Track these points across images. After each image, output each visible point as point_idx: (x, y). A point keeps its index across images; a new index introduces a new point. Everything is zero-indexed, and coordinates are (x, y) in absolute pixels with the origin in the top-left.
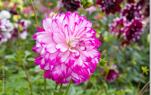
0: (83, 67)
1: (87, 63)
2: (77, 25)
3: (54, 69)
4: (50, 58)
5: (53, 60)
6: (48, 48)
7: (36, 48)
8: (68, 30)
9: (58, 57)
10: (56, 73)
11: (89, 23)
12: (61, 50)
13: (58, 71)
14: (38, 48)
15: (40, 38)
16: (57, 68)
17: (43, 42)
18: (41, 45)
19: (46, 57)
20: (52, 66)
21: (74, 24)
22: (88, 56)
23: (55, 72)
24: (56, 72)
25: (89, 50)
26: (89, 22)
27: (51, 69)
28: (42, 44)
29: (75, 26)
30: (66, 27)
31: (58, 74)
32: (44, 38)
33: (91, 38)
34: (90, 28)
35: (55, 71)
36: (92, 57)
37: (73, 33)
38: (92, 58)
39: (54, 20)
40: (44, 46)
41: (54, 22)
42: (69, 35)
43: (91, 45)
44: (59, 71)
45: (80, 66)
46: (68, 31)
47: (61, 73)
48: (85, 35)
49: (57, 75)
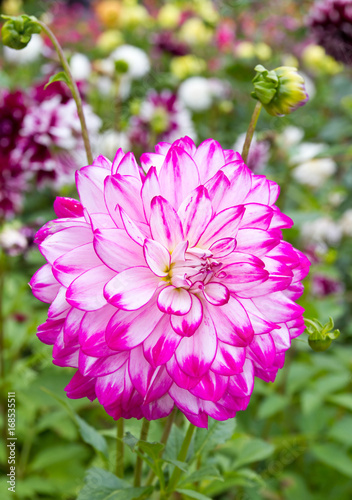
0: (216, 366)
1: (235, 352)
2: (207, 197)
3: (103, 368)
4: (85, 326)
5: (96, 336)
6: (78, 286)
7: (34, 284)
8: (163, 217)
9: (113, 324)
10: (109, 384)
11: (261, 187)
12: (123, 301)
13: (117, 377)
14: (42, 285)
15: (56, 248)
16: (114, 364)
17: (63, 262)
18: (55, 273)
19: (70, 322)
20: (91, 361)
21: (196, 195)
22: (241, 323)
23: (107, 379)
24: (112, 378)
25: (251, 295)
26: (264, 183)
27: (86, 369)
28: (59, 269)
29: (198, 201)
30: (157, 207)
31: (116, 389)
32: (70, 246)
33: (265, 250)
34: (264, 208)
35: (105, 375)
36: (258, 326)
37: (189, 227)
38: (256, 331)
39: (109, 180)
40: (67, 279)
41: (110, 184)
42: (168, 236)
43: (257, 278)
44: (122, 377)
45: (202, 362)
46: (165, 222)
47: (129, 383)
48: (231, 239)
49: (112, 390)
